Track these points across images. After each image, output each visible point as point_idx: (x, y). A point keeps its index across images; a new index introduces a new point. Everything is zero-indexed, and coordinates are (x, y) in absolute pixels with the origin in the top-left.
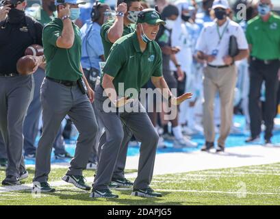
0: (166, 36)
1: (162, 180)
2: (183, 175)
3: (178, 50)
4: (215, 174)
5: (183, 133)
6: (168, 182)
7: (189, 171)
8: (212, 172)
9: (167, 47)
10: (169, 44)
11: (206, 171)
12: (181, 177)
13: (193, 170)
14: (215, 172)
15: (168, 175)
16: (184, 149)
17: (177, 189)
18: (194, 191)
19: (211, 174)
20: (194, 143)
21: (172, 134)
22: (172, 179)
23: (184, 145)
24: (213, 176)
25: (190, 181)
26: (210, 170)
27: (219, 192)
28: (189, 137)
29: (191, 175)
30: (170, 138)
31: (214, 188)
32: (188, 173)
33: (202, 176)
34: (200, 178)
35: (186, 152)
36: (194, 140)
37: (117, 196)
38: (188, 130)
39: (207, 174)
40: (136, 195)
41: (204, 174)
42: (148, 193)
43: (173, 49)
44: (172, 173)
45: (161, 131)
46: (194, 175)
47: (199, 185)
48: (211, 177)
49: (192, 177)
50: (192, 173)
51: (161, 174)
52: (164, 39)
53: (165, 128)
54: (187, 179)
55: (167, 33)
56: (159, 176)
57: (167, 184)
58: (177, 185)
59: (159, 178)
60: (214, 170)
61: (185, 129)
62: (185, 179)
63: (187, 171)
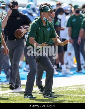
0: (58, 22)
1: (57, 90)
2: (66, 87)
3: (64, 29)
4: (81, 87)
5: (66, 68)
6: (60, 91)
7: (70, 86)
8: (80, 86)
9: (59, 27)
10: (60, 26)
11: (77, 85)
12: (66, 88)
13: (71, 85)
14: (81, 86)
15: (60, 88)
16: (67, 75)
17: (64, 94)
18: (72, 95)
19: (80, 87)
20: (72, 73)
21: (61, 68)
22: (61, 89)
23: (67, 74)
24: (81, 88)
25: (70, 91)
26: (79, 85)
27: (83, 95)
28: (69, 70)
29: (70, 88)
30: (60, 70)
31: (81, 94)
32: (69, 87)
33: (75, 88)
34: (75, 89)
35: (68, 77)
36: (72, 71)
37: (36, 98)
38: (69, 66)
39: (78, 87)
40: (45, 97)
41: (76, 87)
42: (50, 96)
43: (62, 28)
44: (61, 87)
45: (56, 67)
46: (72, 88)
47: (74, 92)
48: (80, 89)
49: (71, 89)
50: (71, 86)
51: (56, 87)
52: (57, 23)
53: (58, 65)
54: (68, 90)
55: (59, 21)
56: (55, 88)
57: (59, 92)
58: (64, 92)
59: (56, 89)
60: (81, 85)
61: (67, 66)
62: (67, 89)
63: (68, 86)
